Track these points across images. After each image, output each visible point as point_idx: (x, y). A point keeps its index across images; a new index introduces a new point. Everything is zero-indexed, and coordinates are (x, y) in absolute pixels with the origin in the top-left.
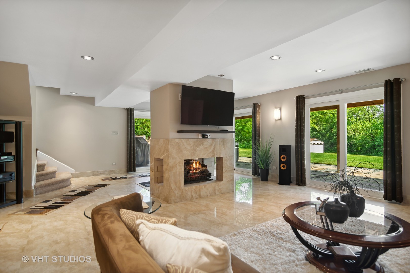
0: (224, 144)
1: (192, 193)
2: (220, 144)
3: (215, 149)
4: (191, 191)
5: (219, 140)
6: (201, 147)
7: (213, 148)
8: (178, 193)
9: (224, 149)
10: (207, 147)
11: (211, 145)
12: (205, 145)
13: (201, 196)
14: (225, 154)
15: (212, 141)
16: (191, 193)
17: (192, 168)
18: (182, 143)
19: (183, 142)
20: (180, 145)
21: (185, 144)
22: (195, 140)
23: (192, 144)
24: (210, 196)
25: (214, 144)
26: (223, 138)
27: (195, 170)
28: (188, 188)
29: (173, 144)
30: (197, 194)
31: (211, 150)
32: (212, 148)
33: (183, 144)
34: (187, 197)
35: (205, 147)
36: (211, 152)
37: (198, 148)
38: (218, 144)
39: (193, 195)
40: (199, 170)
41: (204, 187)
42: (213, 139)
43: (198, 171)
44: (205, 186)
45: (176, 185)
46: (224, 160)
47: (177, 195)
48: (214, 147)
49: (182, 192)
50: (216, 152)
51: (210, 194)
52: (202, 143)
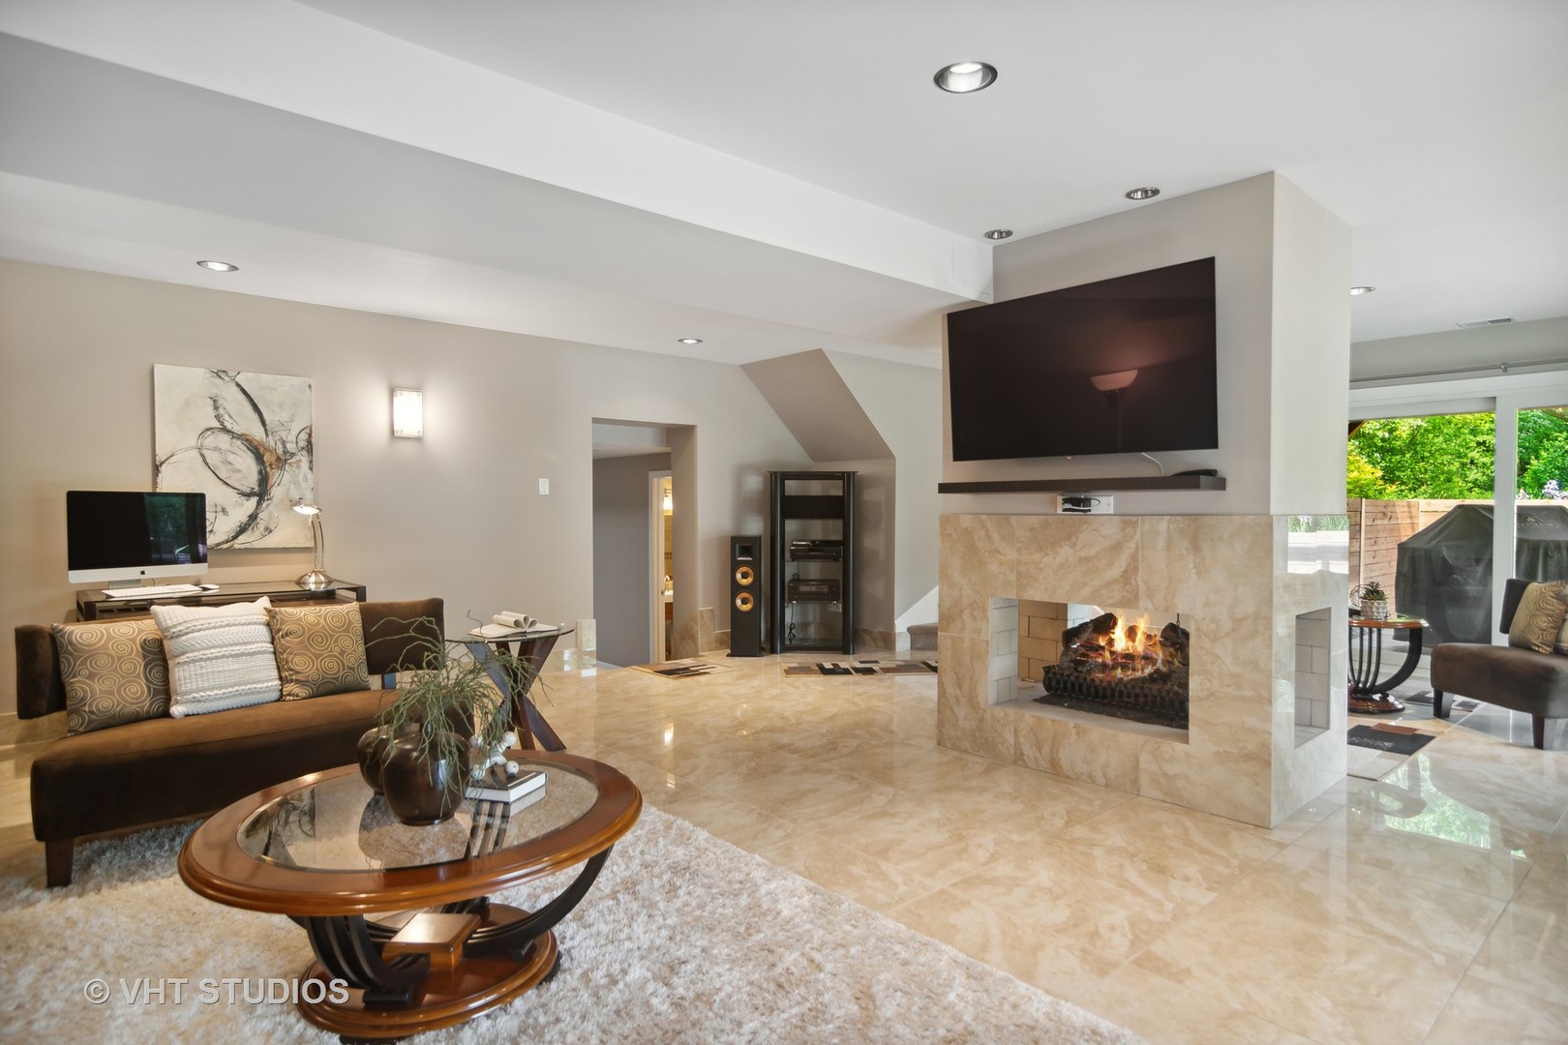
0: (1196, 548)
1: (1022, 740)
2: (1169, 547)
3: (1136, 569)
4: (1015, 730)
5: (1163, 525)
6: (1065, 552)
7: (1129, 564)
8: (965, 718)
9: (1198, 574)
10: (1091, 554)
11: (1117, 547)
12: (1084, 546)
13: (1061, 766)
14: (1207, 604)
15: (1123, 529)
16: (1016, 737)
17: (1107, 654)
18: (983, 533)
19: (987, 530)
20: (976, 538)
21: (996, 537)
22: (1034, 521)
23: (1023, 539)
24: (1106, 786)
25: (1132, 545)
26: (1194, 516)
27: (1124, 667)
28: (1002, 714)
29: (950, 535)
30: (1040, 752)
31: (1115, 572)
32: (1123, 562)
33: (988, 536)
34: (999, 745)
35: (1084, 553)
36: (1114, 581)
37: (1048, 555)
38: (1161, 542)
39: (1022, 747)
40: (1149, 670)
41: (1078, 733)
42: (1127, 519)
43: (1139, 674)
44: (1080, 732)
45: (960, 685)
46: (1198, 630)
47: (962, 723)
48: (1134, 558)
49: (982, 720)
50: (1142, 586)
51: (1105, 776)
52: (1068, 537)
